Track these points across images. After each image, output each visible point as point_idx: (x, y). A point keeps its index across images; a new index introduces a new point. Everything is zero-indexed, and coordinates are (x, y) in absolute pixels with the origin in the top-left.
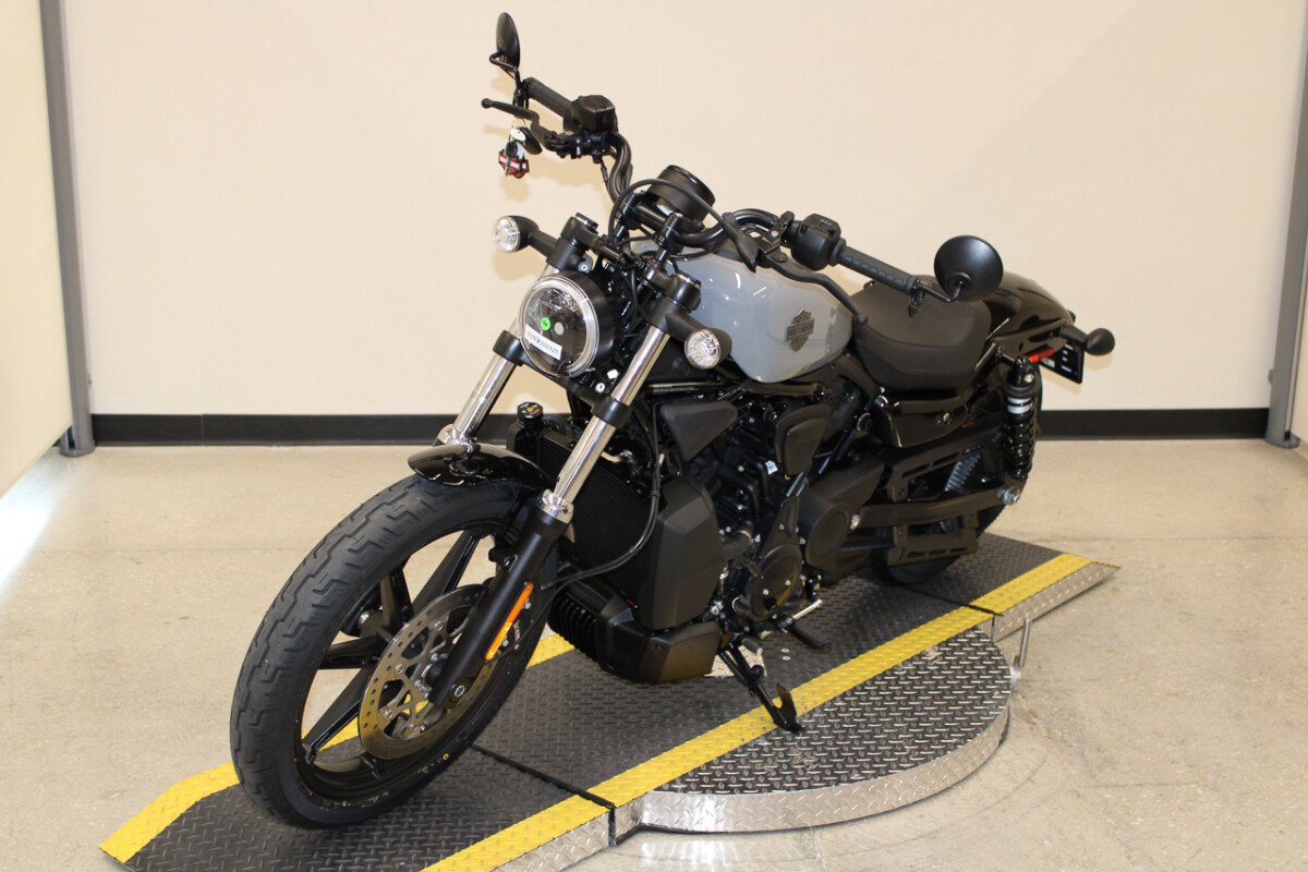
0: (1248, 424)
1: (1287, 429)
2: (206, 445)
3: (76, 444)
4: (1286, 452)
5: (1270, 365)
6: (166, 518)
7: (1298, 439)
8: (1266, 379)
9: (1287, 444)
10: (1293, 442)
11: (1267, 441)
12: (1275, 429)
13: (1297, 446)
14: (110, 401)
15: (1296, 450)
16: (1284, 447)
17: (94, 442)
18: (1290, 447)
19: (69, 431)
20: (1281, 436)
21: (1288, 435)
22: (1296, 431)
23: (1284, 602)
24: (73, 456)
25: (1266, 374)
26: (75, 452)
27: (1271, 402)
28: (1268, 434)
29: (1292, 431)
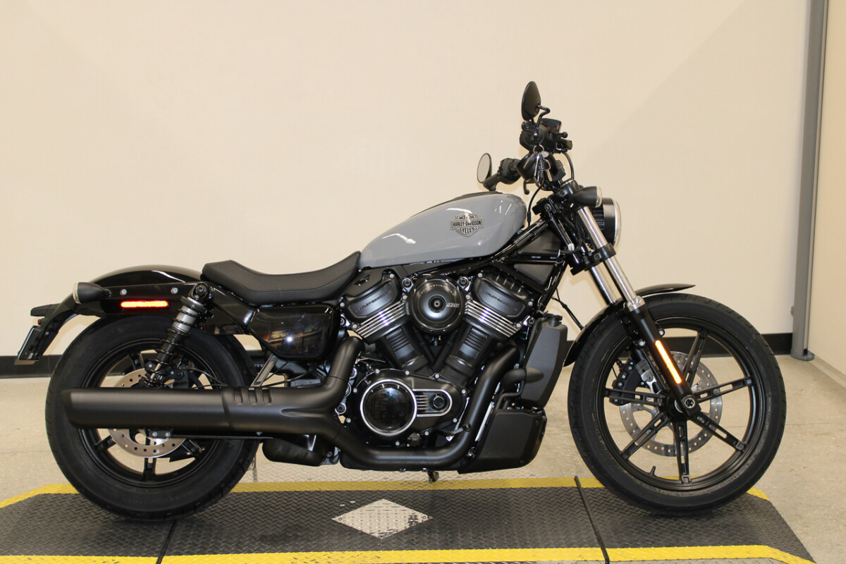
0: (780, 344)
1: (805, 348)
4: (805, 363)
5: (792, 304)
7: (813, 355)
9: (805, 358)
10: (810, 356)
11: (792, 356)
12: (797, 348)
13: (812, 359)
15: (811, 362)
16: (803, 360)
18: (808, 360)
20: (801, 352)
21: (806, 352)
22: (811, 350)
23: (792, 470)
25: (790, 309)
27: (793, 329)
28: (792, 351)
29: (809, 349)
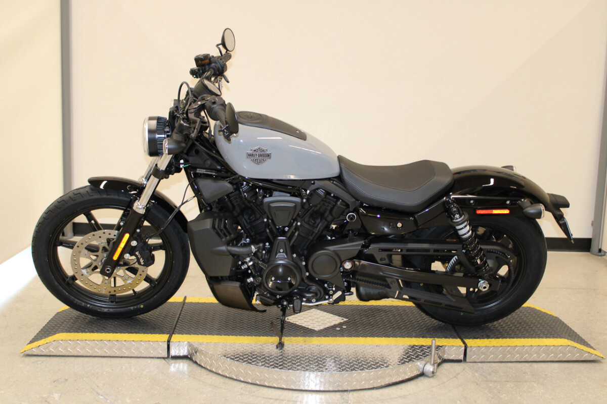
1: (600, 247)
3: (65, 234)
4: (600, 257)
5: (592, 219)
7: (605, 252)
8: (590, 225)
9: (600, 254)
10: (602, 253)
11: (591, 253)
12: (594, 248)
13: (604, 255)
15: (604, 257)
17: (73, 234)
18: (601, 256)
20: (597, 250)
21: (600, 250)
22: (604, 249)
25: (591, 223)
27: (593, 235)
28: (591, 250)
29: (602, 249)
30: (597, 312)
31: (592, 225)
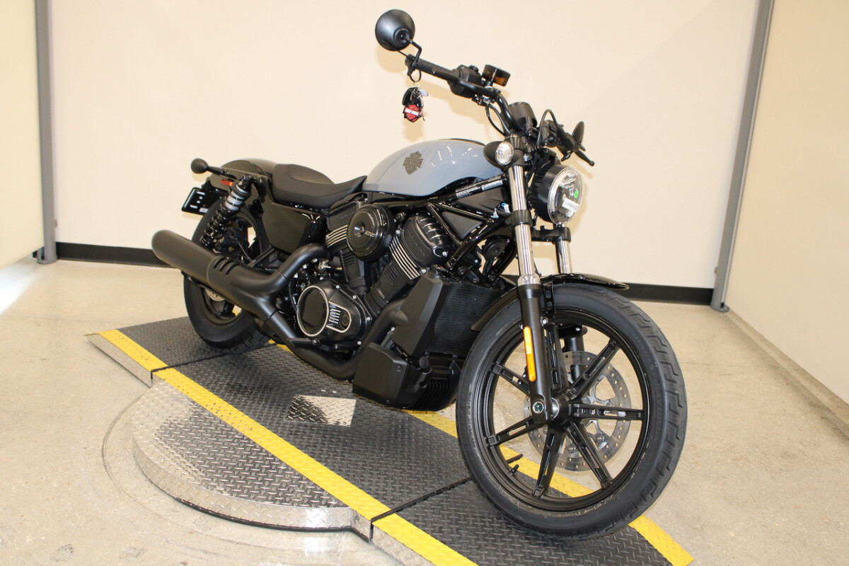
0: (702, 297)
1: (722, 301)
2: (117, 263)
3: (45, 257)
4: (721, 314)
5: (716, 265)
6: (71, 301)
7: (728, 308)
8: (713, 272)
9: (722, 310)
10: (725, 309)
11: (711, 308)
12: (716, 301)
13: (727, 311)
14: (67, 235)
15: (727, 314)
16: (720, 311)
17: (56, 257)
18: (723, 312)
19: (43, 248)
20: (719, 305)
21: (723, 305)
22: (727, 304)
24: (43, 264)
25: (714, 269)
26: (44, 262)
27: (715, 285)
28: (712, 303)
30: (706, 403)
31: (716, 272)
